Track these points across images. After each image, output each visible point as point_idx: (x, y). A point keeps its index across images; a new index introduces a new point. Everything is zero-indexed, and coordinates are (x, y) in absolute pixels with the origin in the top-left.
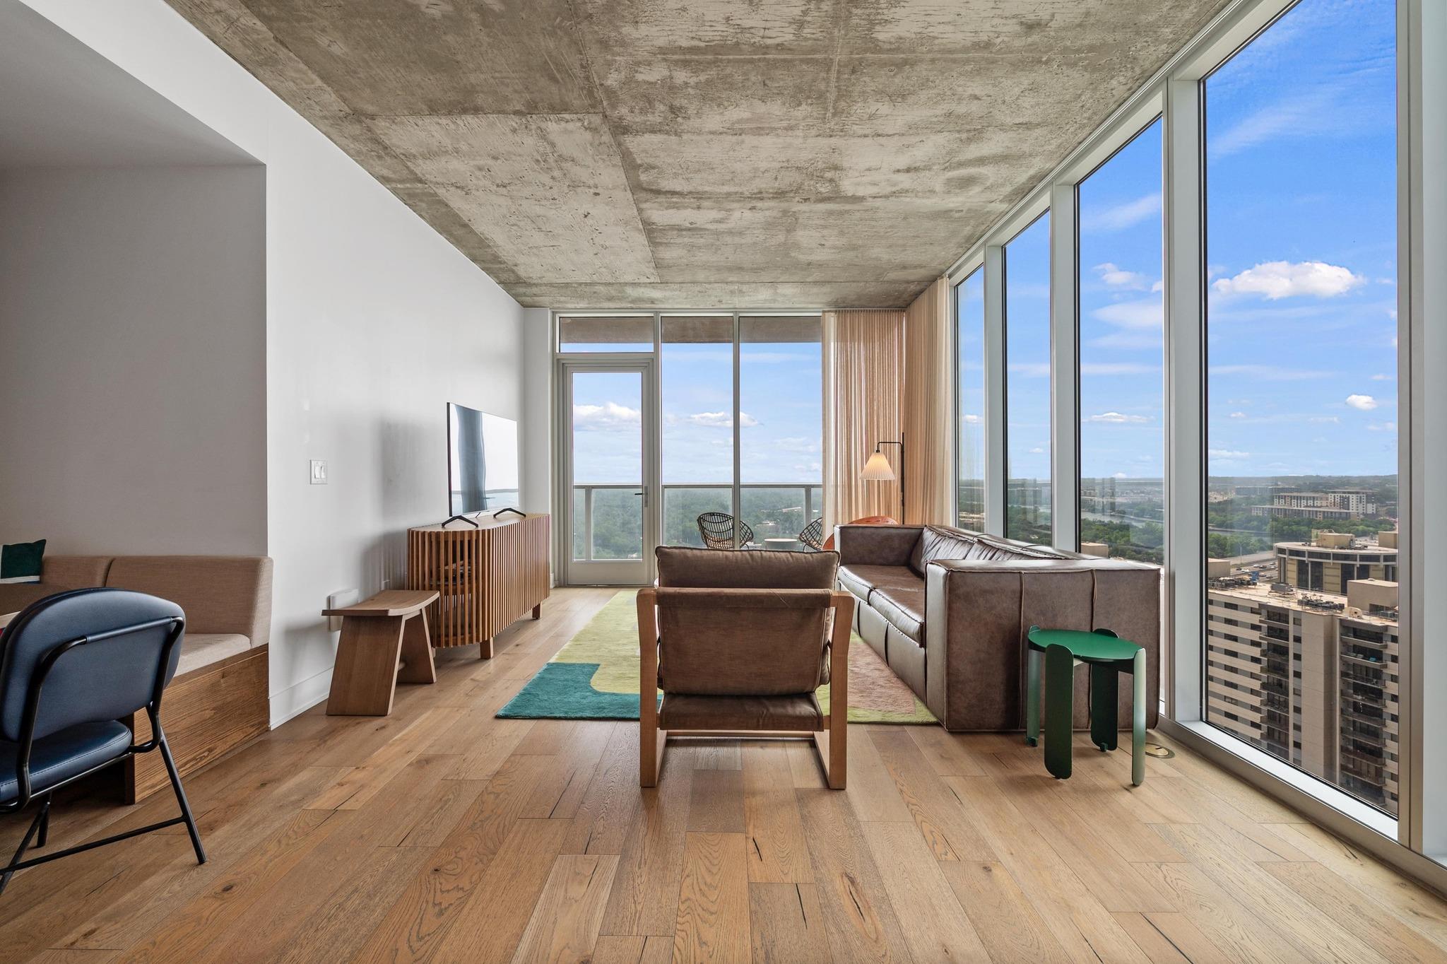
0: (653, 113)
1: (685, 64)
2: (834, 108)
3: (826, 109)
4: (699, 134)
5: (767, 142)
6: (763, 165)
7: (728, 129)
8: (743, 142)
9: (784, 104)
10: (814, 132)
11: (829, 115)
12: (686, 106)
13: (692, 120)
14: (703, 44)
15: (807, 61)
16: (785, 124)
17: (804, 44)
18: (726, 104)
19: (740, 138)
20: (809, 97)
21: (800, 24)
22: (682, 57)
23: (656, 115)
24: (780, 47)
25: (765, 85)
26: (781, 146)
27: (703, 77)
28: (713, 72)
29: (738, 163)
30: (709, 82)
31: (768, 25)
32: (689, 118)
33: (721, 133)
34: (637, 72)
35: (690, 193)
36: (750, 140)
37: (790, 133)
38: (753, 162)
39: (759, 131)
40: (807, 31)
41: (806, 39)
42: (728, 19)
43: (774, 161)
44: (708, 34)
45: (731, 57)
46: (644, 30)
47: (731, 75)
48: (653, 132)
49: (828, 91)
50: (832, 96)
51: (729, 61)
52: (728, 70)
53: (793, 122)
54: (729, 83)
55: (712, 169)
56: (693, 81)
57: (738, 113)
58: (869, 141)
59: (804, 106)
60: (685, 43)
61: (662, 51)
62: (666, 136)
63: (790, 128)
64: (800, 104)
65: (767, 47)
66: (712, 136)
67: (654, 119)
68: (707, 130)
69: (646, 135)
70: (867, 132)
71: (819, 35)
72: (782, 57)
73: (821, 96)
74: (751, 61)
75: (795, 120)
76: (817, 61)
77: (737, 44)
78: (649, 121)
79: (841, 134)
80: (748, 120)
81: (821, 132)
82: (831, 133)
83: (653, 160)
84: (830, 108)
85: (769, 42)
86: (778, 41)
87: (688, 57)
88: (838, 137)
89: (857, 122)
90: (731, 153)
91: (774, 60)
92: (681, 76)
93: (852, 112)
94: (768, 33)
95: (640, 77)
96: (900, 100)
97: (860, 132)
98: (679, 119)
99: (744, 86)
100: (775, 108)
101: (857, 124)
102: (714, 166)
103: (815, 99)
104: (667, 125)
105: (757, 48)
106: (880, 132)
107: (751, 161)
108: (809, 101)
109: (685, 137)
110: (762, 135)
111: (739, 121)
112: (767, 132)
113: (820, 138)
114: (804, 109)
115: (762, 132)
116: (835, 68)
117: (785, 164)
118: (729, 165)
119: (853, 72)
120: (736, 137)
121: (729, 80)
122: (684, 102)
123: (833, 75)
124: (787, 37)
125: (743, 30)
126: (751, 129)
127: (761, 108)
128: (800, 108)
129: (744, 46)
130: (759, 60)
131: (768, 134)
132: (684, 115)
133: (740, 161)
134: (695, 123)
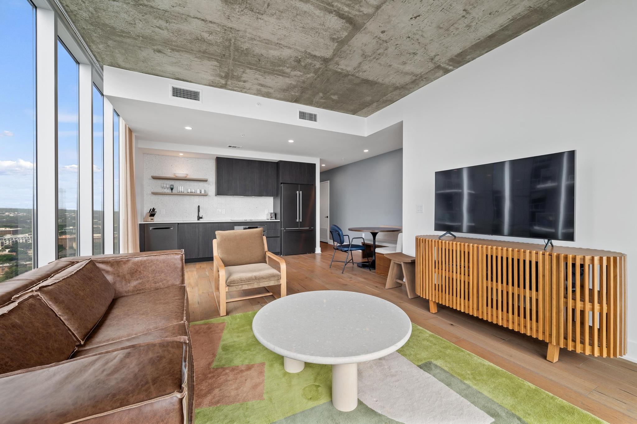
0: (308, 63)
1: (284, 73)
2: (231, 43)
3: (234, 44)
4: (297, 49)
5: (265, 35)
6: (273, 20)
7: (282, 48)
8: (278, 39)
9: (253, 51)
10: (241, 33)
11: (233, 41)
12: (293, 62)
13: (295, 56)
14: (276, 76)
15: (242, 63)
16: (255, 42)
17: (243, 68)
18: (277, 58)
19: (278, 42)
20: (243, 51)
21: (243, 72)
22: (284, 74)
23: (306, 62)
24: (251, 69)
25: (259, 60)
26: (260, 30)
27: (281, 68)
28: (276, 68)
29: (287, 27)
30: (280, 66)
31: (254, 74)
32: (296, 57)
33: (286, 47)
34: (301, 75)
35: (330, 12)
36: (274, 39)
37: (253, 37)
38: (279, 24)
39: (268, 42)
40: (242, 70)
41: (242, 68)
42: (265, 78)
43: (266, 21)
44: (272, 77)
45: (268, 70)
46: (290, 82)
47: (271, 66)
48: (315, 56)
49: (234, 51)
50: (232, 48)
51: (270, 70)
52: (271, 67)
53: (251, 42)
54: (272, 64)
55: (303, 28)
56: (285, 68)
57: (274, 53)
58: (209, 18)
59: (245, 48)
60: (281, 77)
61: (289, 77)
62: (312, 53)
63: (252, 39)
64: (246, 49)
65: (255, 70)
66: (291, 46)
67: (309, 61)
68: (292, 50)
69: (319, 55)
70: (211, 25)
71: (238, 68)
72: (251, 66)
73: (237, 49)
74: (262, 68)
75: (249, 43)
76: (238, 62)
77: (265, 73)
78: (312, 61)
79: (226, 28)
80: (271, 49)
81: (237, 33)
82: (231, 30)
83: (329, 44)
84: (233, 44)
85: (255, 71)
86: (251, 70)
87: (282, 74)
88: (227, 26)
89: (218, 32)
90: (287, 35)
91: (254, 66)
92: (288, 70)
93: (221, 39)
94: (255, 73)
95: (301, 74)
96: (200, 38)
97: (215, 26)
98: (300, 57)
99: (268, 62)
100: (258, 50)
101: (218, 31)
102: (301, 29)
103: (240, 50)
104: (306, 57)
105: (259, 71)
106: (203, 22)
107: (279, 26)
108: (242, 49)
109: (303, 50)
110: (267, 40)
111: (275, 49)
112: (264, 41)
113: (237, 29)
114: (245, 46)
115: (267, 41)
116: (232, 58)
117: (260, 16)
118: (293, 27)
119: (224, 55)
120: (280, 43)
121: (272, 65)
122: (293, 63)
123: (232, 55)
124: (248, 71)
125: (262, 75)
126: (271, 45)
127: (263, 52)
128: (247, 47)
129: (263, 72)
130: (259, 67)
131: (264, 39)
132: (297, 59)
133: (285, 28)
134: (294, 54)
